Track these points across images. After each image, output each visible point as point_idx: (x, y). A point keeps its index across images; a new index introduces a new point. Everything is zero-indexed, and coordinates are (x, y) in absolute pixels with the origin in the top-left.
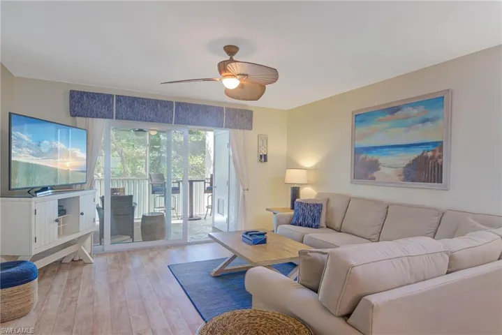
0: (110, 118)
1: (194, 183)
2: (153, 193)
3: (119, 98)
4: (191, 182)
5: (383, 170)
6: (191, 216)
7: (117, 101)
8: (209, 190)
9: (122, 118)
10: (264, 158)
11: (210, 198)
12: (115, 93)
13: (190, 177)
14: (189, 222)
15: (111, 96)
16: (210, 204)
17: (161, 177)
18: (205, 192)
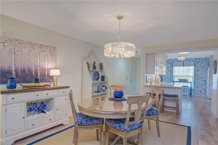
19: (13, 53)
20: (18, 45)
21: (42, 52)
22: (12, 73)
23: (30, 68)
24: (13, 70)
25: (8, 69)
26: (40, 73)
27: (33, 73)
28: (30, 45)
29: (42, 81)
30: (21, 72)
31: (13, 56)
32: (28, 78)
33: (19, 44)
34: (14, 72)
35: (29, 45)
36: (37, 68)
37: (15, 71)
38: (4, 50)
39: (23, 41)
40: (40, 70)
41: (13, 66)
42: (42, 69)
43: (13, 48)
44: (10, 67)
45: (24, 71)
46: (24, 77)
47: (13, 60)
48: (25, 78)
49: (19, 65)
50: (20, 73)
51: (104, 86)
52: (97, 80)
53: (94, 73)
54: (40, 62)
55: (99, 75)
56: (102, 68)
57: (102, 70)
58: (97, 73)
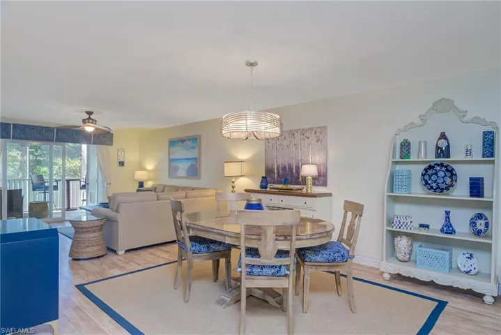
0: (8, 138)
1: (71, 182)
2: (34, 190)
3: (15, 126)
4: (68, 181)
5: (180, 170)
6: (69, 208)
7: (14, 128)
8: (83, 187)
9: (17, 138)
10: (122, 164)
11: (85, 193)
12: (12, 122)
13: (67, 178)
14: (66, 212)
15: (9, 124)
16: (85, 198)
17: (40, 177)
18: (81, 188)
21: (304, 140)
22: (274, 171)
23: (291, 165)
24: (276, 167)
25: (272, 167)
27: (294, 171)
30: (282, 169)
31: (275, 151)
36: (299, 164)
37: (277, 169)
38: (268, 147)
41: (275, 163)
43: (275, 142)
44: (273, 164)
45: (284, 169)
46: (284, 176)
47: (275, 157)
49: (281, 162)
50: (281, 171)
51: (480, 216)
52: (442, 190)
53: (426, 170)
54: (301, 156)
55: (456, 175)
56: (493, 149)
57: (492, 155)
58: (446, 167)
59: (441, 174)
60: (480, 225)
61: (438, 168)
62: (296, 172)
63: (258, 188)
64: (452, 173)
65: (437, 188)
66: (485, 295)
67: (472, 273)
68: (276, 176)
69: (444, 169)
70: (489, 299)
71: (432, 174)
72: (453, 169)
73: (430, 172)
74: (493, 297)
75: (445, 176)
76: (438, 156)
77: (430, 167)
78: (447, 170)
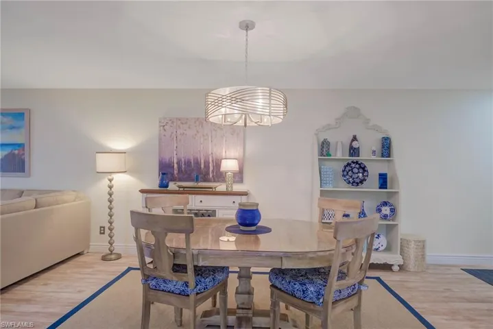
19: (175, 138)
20: (181, 126)
21: (216, 131)
22: (174, 166)
23: (197, 159)
24: (175, 161)
25: (169, 160)
26: (213, 167)
27: (202, 166)
28: (197, 122)
29: (216, 179)
30: (185, 164)
31: (175, 142)
32: (194, 175)
33: (183, 124)
34: (176, 166)
35: (195, 122)
36: (209, 158)
37: (177, 163)
38: (164, 135)
39: (187, 119)
40: (213, 161)
41: (175, 156)
42: (217, 159)
43: (175, 130)
44: (171, 158)
45: (188, 163)
46: (188, 172)
47: (175, 148)
48: (190, 174)
49: (183, 155)
50: (183, 166)
51: (385, 204)
52: (358, 184)
53: (345, 167)
54: (212, 149)
55: (367, 171)
56: (390, 151)
57: (389, 156)
58: (360, 164)
59: (356, 170)
60: (386, 210)
61: (353, 165)
62: (205, 166)
63: (156, 187)
64: (364, 169)
65: (353, 182)
66: (393, 265)
67: (380, 249)
68: (176, 172)
69: (357, 166)
70: (396, 268)
71: (349, 171)
72: (365, 167)
73: (348, 168)
74: (399, 266)
75: (359, 172)
76: (351, 155)
77: (349, 164)
78: (360, 167)
